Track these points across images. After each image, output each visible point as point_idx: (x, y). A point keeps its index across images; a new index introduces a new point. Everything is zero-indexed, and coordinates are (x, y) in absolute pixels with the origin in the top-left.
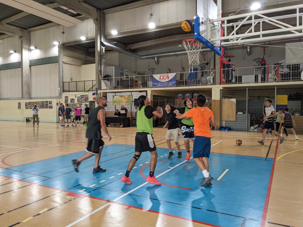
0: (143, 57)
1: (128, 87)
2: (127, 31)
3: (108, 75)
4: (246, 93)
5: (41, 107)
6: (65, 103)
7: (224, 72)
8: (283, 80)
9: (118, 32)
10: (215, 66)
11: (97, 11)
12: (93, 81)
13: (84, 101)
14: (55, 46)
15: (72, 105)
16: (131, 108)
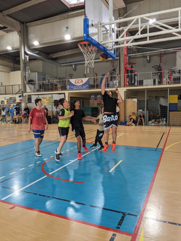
0: (63, 65)
1: (49, 90)
2: (47, 42)
3: (31, 80)
4: (145, 93)
7: (128, 76)
9: (39, 42)
10: (120, 72)
11: (20, 24)
13: (12, 102)
16: (52, 108)
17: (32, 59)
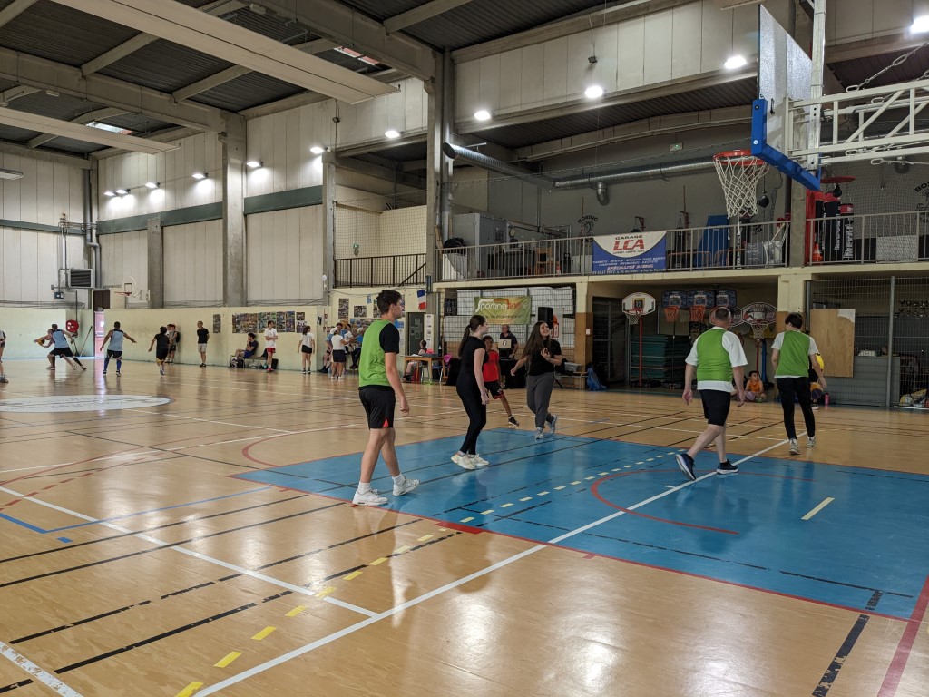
0: (562, 184)
1: (518, 273)
2: (518, 109)
4: (890, 291)
6: (340, 316)
7: (818, 227)
9: (493, 113)
10: (788, 209)
11: (435, 56)
12: (417, 255)
14: (312, 157)
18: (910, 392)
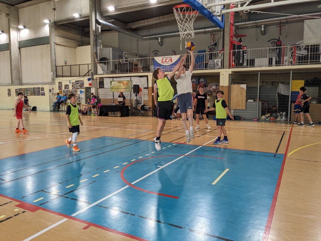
0: (145, 38)
1: (127, 71)
2: (125, 6)
3: (104, 58)
4: (258, 78)
5: (32, 94)
6: (59, 89)
7: (234, 54)
8: (299, 63)
9: (115, 8)
10: (223, 47)
12: (88, 64)
13: (79, 87)
14: (45, 24)
15: (66, 92)
16: (131, 95)
17: (106, 30)
18: (265, 114)
